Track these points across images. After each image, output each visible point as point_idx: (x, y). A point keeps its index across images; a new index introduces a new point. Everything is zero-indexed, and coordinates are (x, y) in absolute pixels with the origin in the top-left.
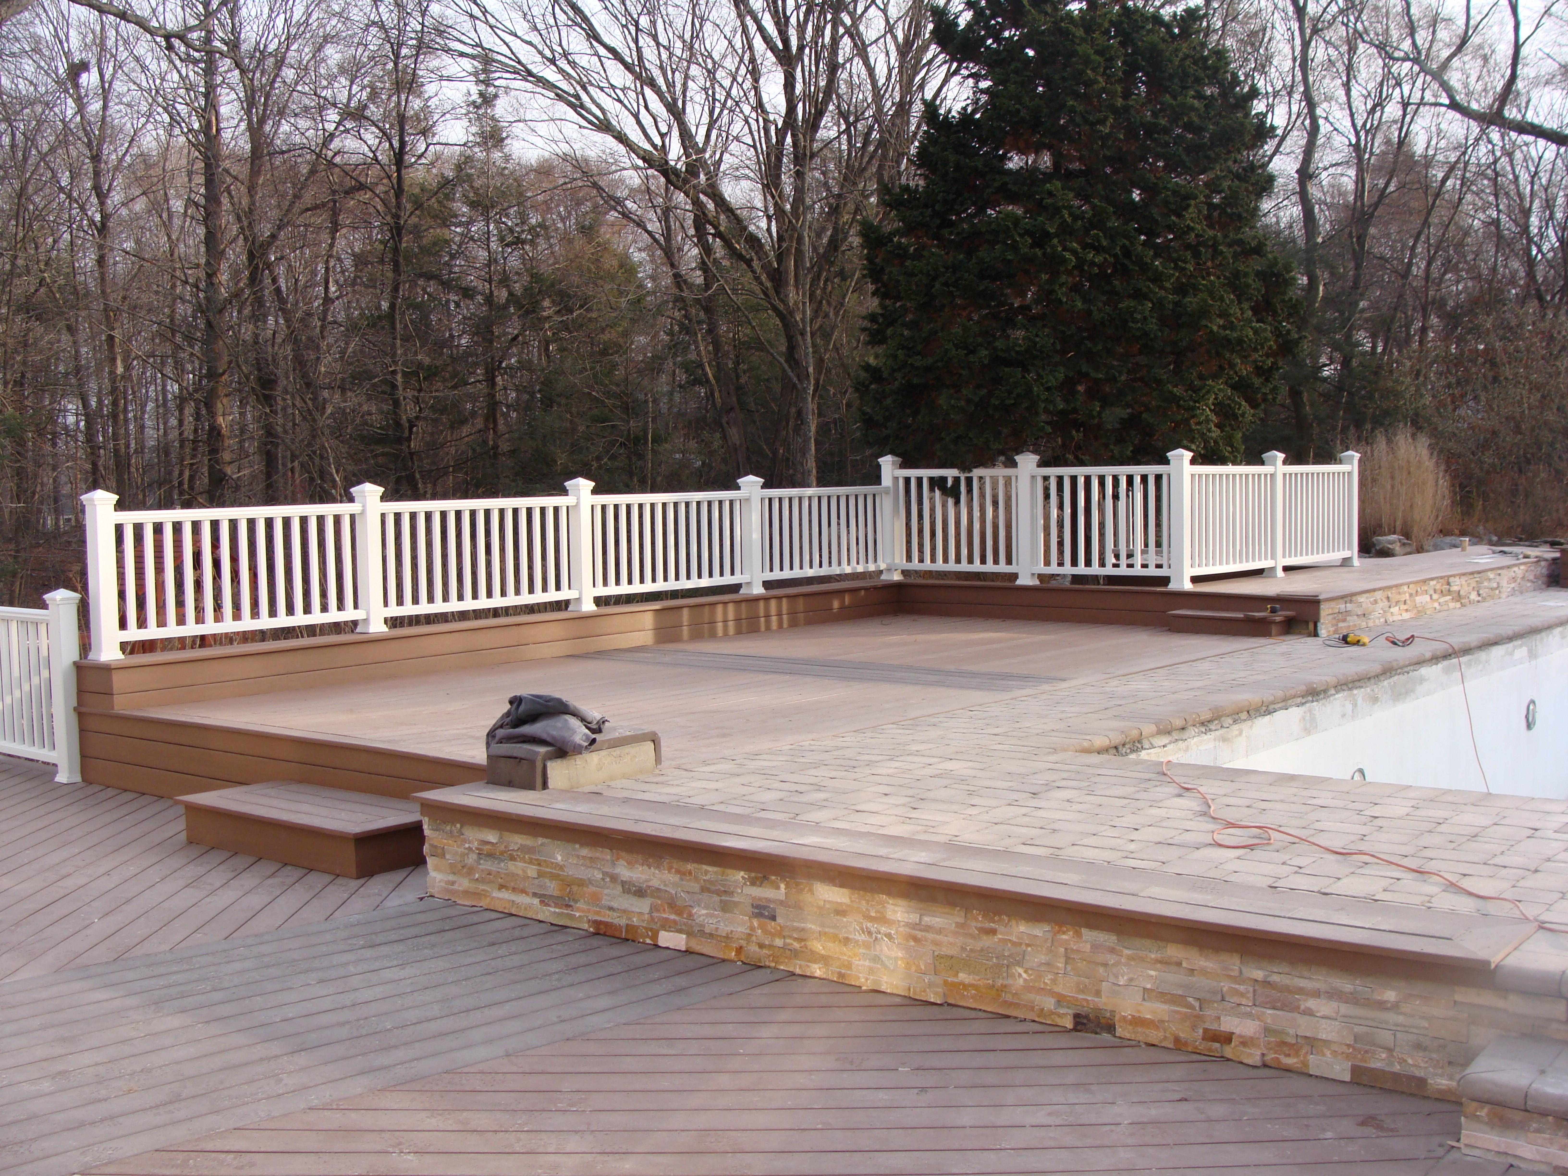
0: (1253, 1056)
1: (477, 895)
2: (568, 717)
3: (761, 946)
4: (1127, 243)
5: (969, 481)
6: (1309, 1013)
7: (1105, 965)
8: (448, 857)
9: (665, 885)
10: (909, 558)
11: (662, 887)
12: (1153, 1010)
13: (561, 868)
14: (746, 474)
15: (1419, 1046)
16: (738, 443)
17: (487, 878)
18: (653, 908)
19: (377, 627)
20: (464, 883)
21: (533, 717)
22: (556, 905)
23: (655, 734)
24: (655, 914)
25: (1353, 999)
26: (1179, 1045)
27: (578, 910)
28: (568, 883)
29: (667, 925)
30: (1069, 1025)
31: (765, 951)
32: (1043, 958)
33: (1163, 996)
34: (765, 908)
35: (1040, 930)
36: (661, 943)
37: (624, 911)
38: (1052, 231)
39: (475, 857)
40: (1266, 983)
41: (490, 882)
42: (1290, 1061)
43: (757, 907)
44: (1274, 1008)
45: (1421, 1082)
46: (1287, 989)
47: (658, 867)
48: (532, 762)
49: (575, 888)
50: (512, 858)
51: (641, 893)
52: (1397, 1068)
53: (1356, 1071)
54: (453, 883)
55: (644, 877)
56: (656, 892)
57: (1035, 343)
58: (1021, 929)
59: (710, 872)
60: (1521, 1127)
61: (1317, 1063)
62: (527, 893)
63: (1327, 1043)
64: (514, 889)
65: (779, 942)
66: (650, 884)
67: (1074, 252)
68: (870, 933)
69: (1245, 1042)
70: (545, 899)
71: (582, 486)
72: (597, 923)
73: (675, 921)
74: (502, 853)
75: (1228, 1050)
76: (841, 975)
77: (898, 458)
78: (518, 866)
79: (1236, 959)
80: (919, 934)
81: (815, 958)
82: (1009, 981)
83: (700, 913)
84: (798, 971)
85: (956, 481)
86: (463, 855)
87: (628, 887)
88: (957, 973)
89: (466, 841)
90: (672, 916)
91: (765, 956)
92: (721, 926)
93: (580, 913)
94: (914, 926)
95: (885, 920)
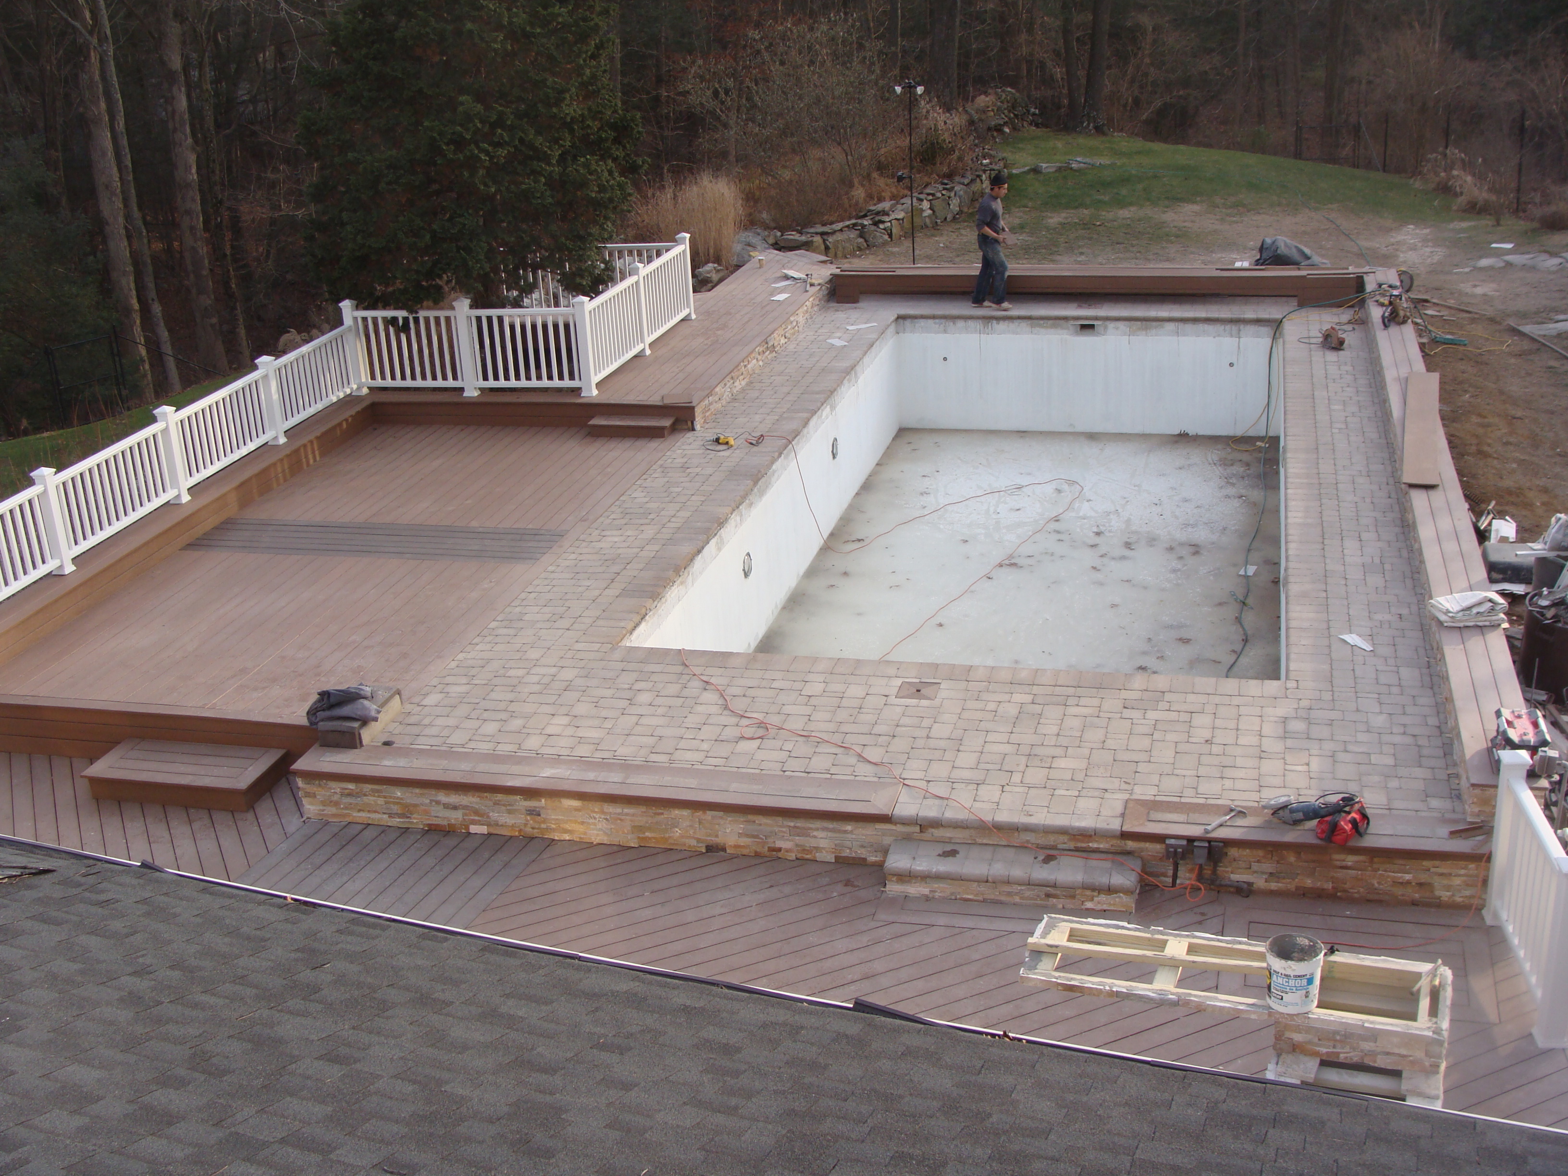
0: (792, 856)
1: (344, 816)
2: (361, 700)
3: (533, 828)
4: (523, 135)
5: (416, 320)
6: (815, 837)
7: (719, 824)
8: (316, 797)
9: (471, 804)
10: (373, 377)
11: (469, 805)
12: (744, 841)
13: (401, 799)
15: (862, 846)
17: (349, 806)
18: (464, 815)
19: (68, 567)
20: (333, 810)
21: (340, 704)
22: (399, 818)
23: (398, 689)
24: (466, 818)
25: (832, 831)
26: (757, 855)
27: (413, 818)
28: (406, 806)
29: (474, 822)
30: (704, 851)
31: (536, 831)
32: (688, 823)
33: (747, 836)
34: (533, 810)
35: (686, 813)
36: (471, 831)
37: (446, 818)
38: (468, 137)
39: (339, 796)
40: (795, 827)
41: (351, 808)
42: (808, 856)
43: (529, 810)
44: (798, 836)
45: (865, 859)
46: (804, 828)
47: (465, 795)
48: (348, 732)
49: (412, 808)
50: (365, 795)
51: (455, 808)
52: (854, 855)
53: (836, 857)
54: (323, 810)
55: (457, 800)
56: (465, 807)
57: (465, 225)
58: (677, 812)
59: (499, 796)
60: (909, 882)
61: (819, 856)
62: (378, 813)
63: (823, 848)
64: (369, 811)
65: (544, 826)
66: (461, 803)
67: (487, 153)
68: (595, 818)
69: (787, 851)
70: (391, 815)
71: (167, 410)
72: (429, 825)
73: (479, 821)
74: (357, 793)
75: (780, 855)
76: (581, 838)
77: (355, 302)
78: (370, 799)
79: (780, 819)
80: (623, 817)
81: (566, 831)
82: (672, 835)
83: (494, 815)
84: (556, 838)
85: (406, 320)
86: (330, 796)
87: (447, 806)
88: (644, 833)
89: (331, 788)
90: (477, 818)
91: (536, 833)
92: (508, 820)
93: (417, 821)
94: (619, 814)
95: (603, 812)
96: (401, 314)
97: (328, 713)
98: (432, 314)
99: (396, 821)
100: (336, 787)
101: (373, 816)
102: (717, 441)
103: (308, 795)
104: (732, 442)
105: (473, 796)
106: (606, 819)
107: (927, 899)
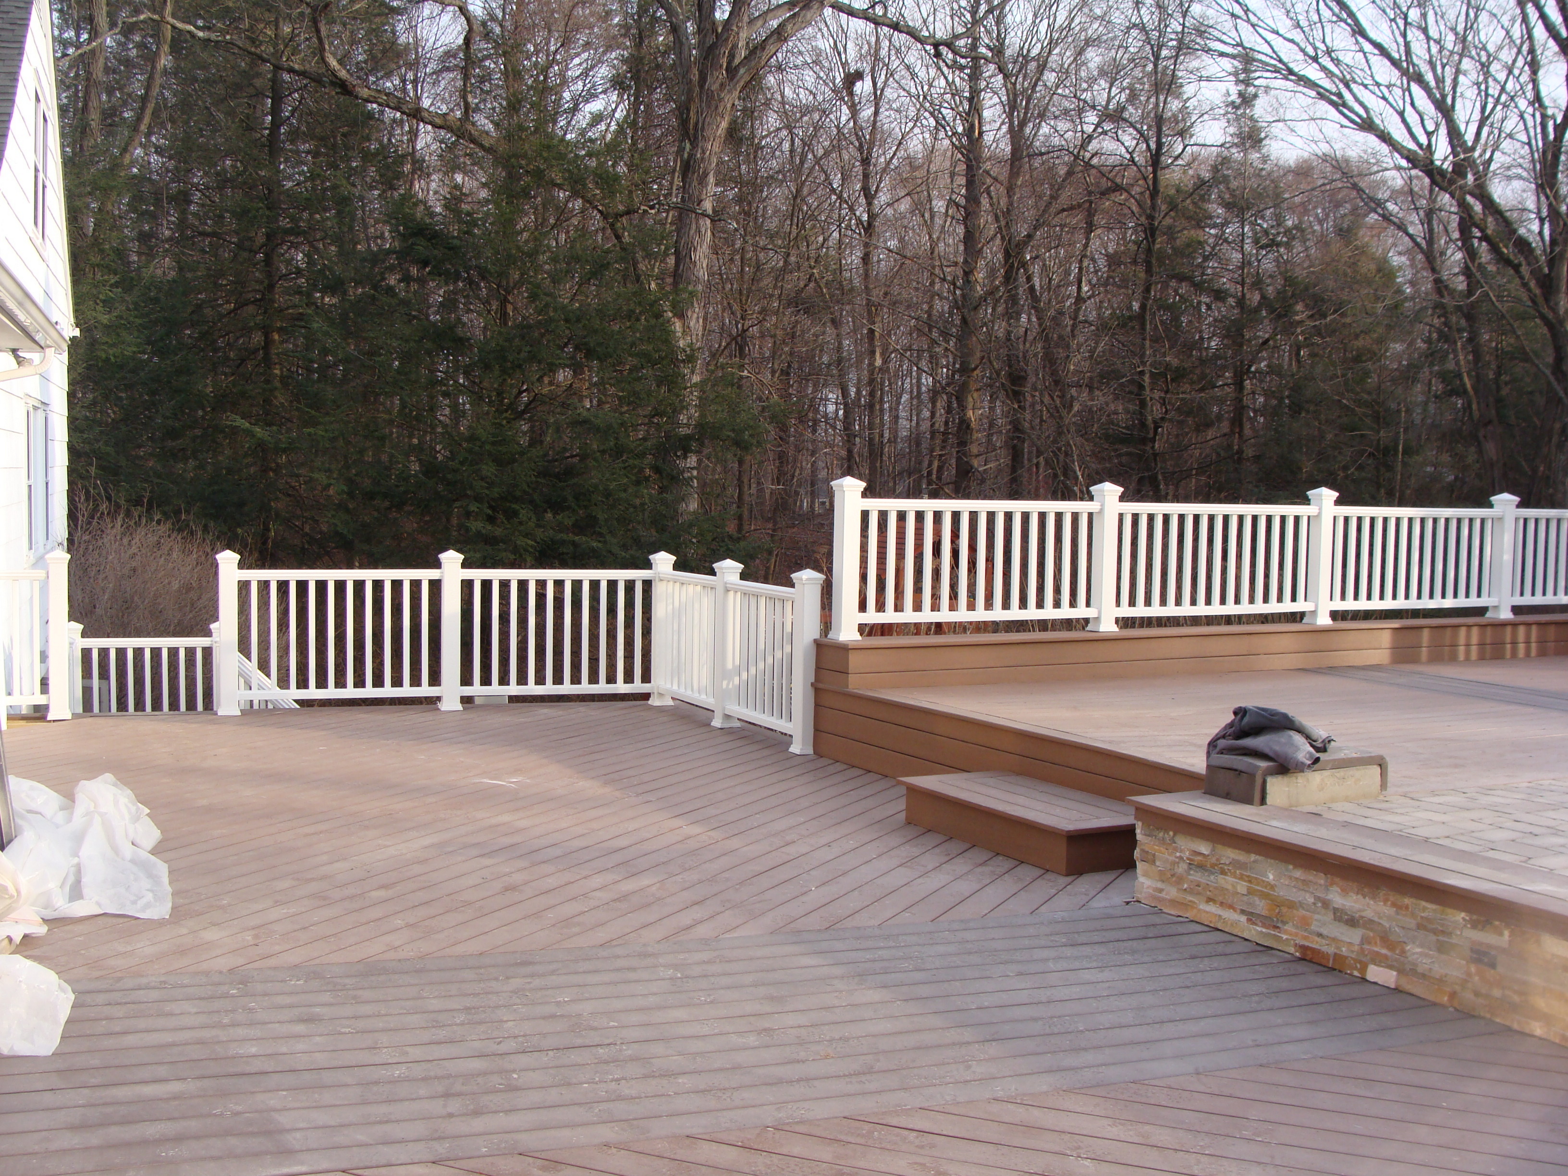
1: (1184, 905)
2: (1292, 733)
3: (1477, 994)
8: (1158, 863)
9: (1380, 918)
11: (1376, 919)
13: (1272, 887)
14: (1501, 492)
16: (1495, 458)
17: (1195, 889)
18: (1365, 940)
19: (1108, 627)
20: (1172, 892)
21: (1256, 730)
22: (1264, 925)
23: (1382, 758)
24: (1366, 947)
27: (1286, 932)
28: (1278, 903)
29: (1379, 959)
31: (1480, 1000)
34: (1485, 953)
36: (1370, 977)
37: (1334, 939)
39: (1185, 866)
41: (1199, 894)
43: (1476, 952)
47: (1373, 898)
48: (1252, 776)
49: (1284, 910)
50: (1223, 872)
51: (1352, 922)
54: (1161, 891)
55: (1357, 906)
56: (1368, 924)
59: (1428, 909)
62: (1234, 909)
64: (1222, 904)
65: (1497, 993)
66: (1364, 914)
70: (1252, 917)
71: (1326, 496)
72: (1304, 948)
73: (1386, 957)
74: (1213, 866)
78: (1228, 880)
83: (1413, 951)
86: (1174, 863)
87: (1340, 915)
89: (1176, 848)
90: (1383, 951)
91: (1480, 1004)
92: (1435, 967)
93: (1288, 936)
97: (1238, 744)
99: (1255, 931)
100: (1186, 848)
101: (1227, 915)
103: (1147, 857)
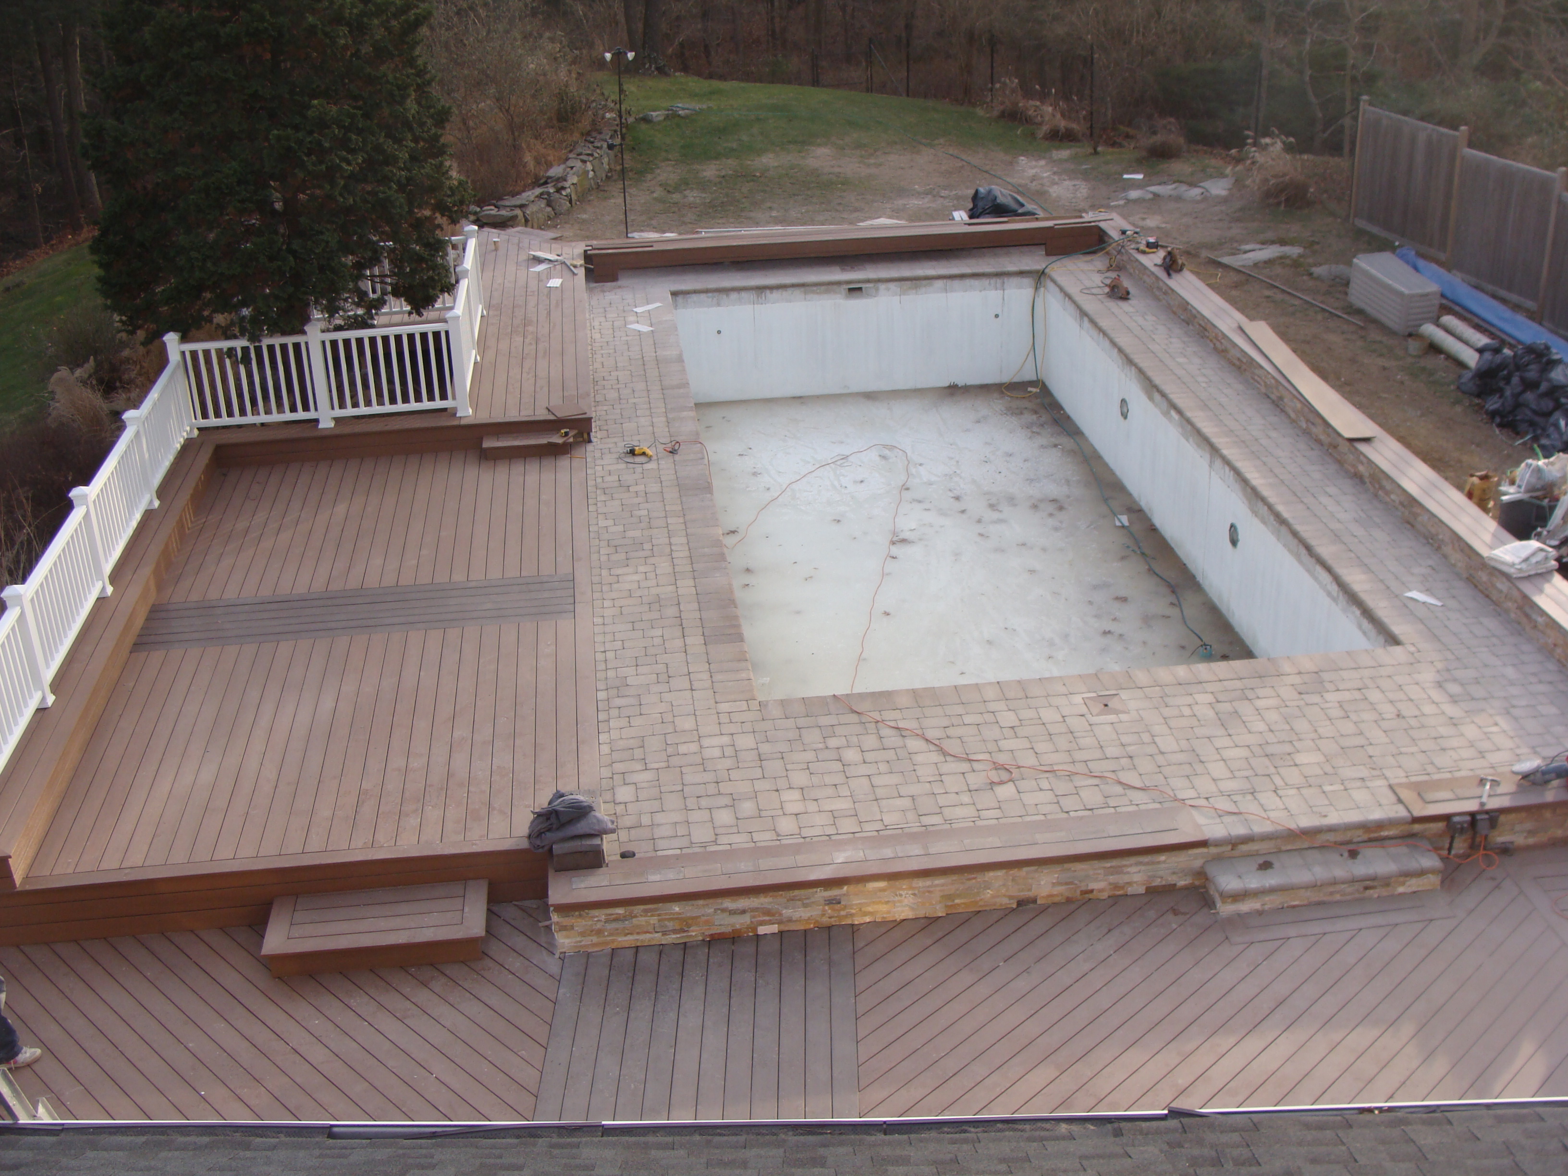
0: (1104, 895)
1: (607, 943)
2: (592, 813)
3: (831, 917)
5: (258, 349)
6: (1128, 873)
7: (1033, 878)
8: (574, 929)
9: (762, 905)
10: (205, 417)
11: (760, 906)
12: (1056, 890)
13: (680, 914)
15: (1174, 873)
17: (614, 932)
18: (753, 917)
20: (593, 940)
22: (675, 934)
24: (755, 920)
25: (1148, 864)
26: (1068, 900)
27: (693, 931)
28: (684, 920)
29: (762, 923)
30: (1015, 906)
31: (833, 919)
32: (1001, 883)
33: (1061, 884)
34: (833, 900)
35: (1000, 873)
36: (759, 933)
37: (732, 924)
39: (602, 923)
40: (1109, 868)
41: (617, 934)
42: (1121, 892)
43: (829, 900)
44: (1112, 875)
46: (1119, 868)
49: (690, 922)
50: (636, 918)
51: (744, 912)
52: (1164, 883)
53: (1147, 888)
54: (580, 942)
55: (745, 905)
56: (753, 910)
58: (990, 875)
59: (795, 893)
60: (1242, 900)
61: (1130, 890)
62: (650, 933)
63: (1135, 882)
64: (638, 933)
65: (843, 913)
66: (751, 906)
68: (901, 895)
69: (1101, 891)
70: (666, 932)
72: (711, 935)
73: (769, 920)
74: (627, 917)
75: (1091, 896)
76: (883, 918)
77: (180, 334)
78: (641, 920)
79: (1096, 862)
80: (931, 889)
81: (866, 914)
82: (983, 897)
83: (787, 912)
84: (856, 923)
85: (245, 350)
86: (592, 925)
87: (732, 912)
88: (954, 900)
89: (594, 917)
90: (767, 918)
91: (833, 921)
92: (803, 915)
93: (695, 933)
94: (928, 887)
95: (911, 888)
96: (239, 344)
97: (560, 834)
98: (277, 341)
99: (672, 938)
100: (601, 914)
101: (642, 937)
102: (632, 452)
103: (563, 928)
104: (649, 452)
105: (765, 897)
106: (914, 894)
107: (1260, 913)
